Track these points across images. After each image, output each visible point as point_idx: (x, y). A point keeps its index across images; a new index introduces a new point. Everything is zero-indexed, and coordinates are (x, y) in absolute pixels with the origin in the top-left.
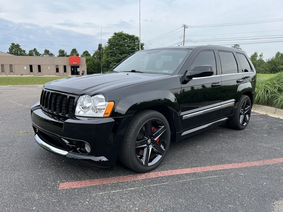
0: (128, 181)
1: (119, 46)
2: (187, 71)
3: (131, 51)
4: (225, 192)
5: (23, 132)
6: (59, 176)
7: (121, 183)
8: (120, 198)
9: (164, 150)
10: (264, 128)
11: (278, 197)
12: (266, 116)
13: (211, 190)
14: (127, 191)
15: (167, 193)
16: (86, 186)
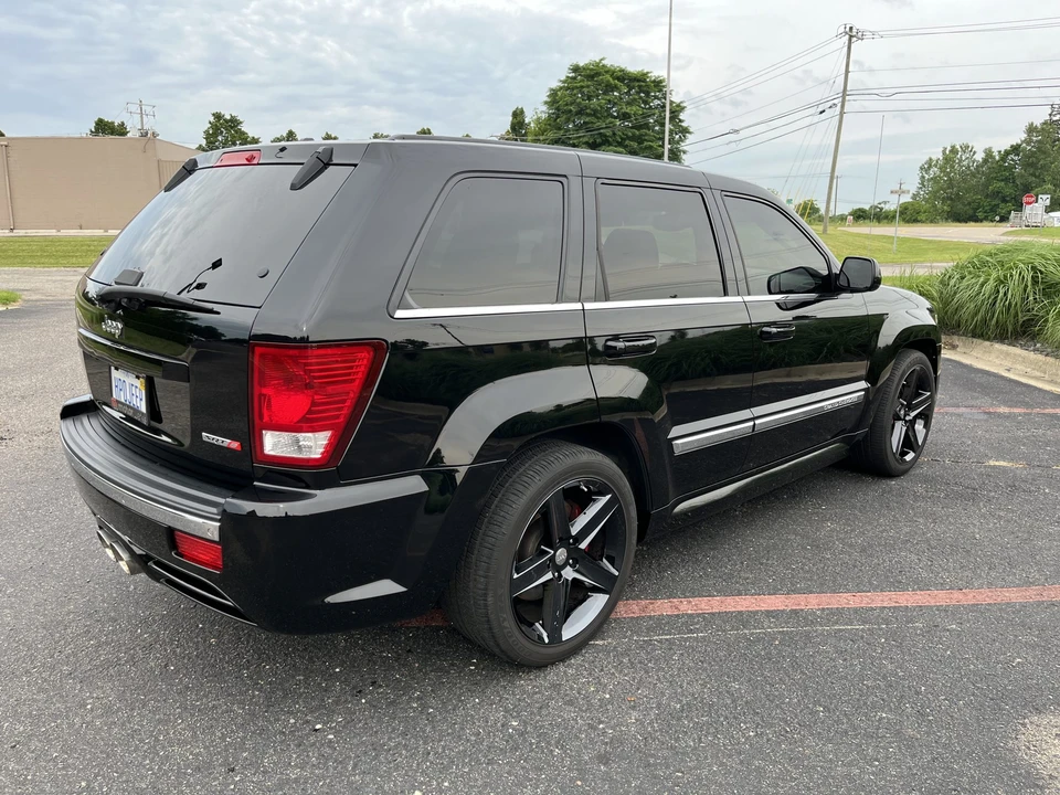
1: (588, 115)
3: (634, 135)
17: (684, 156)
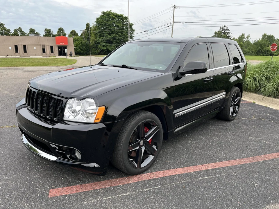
0: (121, 185)
1: (108, 26)
2: (180, 67)
3: (120, 31)
4: (218, 196)
5: (10, 126)
6: (48, 181)
7: (113, 187)
8: (113, 207)
9: (157, 150)
10: (252, 118)
11: (269, 201)
12: (253, 104)
13: (204, 194)
14: (120, 197)
15: (160, 199)
16: (77, 192)
17: (133, 37)
